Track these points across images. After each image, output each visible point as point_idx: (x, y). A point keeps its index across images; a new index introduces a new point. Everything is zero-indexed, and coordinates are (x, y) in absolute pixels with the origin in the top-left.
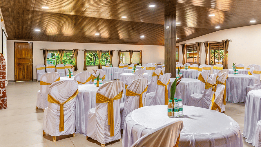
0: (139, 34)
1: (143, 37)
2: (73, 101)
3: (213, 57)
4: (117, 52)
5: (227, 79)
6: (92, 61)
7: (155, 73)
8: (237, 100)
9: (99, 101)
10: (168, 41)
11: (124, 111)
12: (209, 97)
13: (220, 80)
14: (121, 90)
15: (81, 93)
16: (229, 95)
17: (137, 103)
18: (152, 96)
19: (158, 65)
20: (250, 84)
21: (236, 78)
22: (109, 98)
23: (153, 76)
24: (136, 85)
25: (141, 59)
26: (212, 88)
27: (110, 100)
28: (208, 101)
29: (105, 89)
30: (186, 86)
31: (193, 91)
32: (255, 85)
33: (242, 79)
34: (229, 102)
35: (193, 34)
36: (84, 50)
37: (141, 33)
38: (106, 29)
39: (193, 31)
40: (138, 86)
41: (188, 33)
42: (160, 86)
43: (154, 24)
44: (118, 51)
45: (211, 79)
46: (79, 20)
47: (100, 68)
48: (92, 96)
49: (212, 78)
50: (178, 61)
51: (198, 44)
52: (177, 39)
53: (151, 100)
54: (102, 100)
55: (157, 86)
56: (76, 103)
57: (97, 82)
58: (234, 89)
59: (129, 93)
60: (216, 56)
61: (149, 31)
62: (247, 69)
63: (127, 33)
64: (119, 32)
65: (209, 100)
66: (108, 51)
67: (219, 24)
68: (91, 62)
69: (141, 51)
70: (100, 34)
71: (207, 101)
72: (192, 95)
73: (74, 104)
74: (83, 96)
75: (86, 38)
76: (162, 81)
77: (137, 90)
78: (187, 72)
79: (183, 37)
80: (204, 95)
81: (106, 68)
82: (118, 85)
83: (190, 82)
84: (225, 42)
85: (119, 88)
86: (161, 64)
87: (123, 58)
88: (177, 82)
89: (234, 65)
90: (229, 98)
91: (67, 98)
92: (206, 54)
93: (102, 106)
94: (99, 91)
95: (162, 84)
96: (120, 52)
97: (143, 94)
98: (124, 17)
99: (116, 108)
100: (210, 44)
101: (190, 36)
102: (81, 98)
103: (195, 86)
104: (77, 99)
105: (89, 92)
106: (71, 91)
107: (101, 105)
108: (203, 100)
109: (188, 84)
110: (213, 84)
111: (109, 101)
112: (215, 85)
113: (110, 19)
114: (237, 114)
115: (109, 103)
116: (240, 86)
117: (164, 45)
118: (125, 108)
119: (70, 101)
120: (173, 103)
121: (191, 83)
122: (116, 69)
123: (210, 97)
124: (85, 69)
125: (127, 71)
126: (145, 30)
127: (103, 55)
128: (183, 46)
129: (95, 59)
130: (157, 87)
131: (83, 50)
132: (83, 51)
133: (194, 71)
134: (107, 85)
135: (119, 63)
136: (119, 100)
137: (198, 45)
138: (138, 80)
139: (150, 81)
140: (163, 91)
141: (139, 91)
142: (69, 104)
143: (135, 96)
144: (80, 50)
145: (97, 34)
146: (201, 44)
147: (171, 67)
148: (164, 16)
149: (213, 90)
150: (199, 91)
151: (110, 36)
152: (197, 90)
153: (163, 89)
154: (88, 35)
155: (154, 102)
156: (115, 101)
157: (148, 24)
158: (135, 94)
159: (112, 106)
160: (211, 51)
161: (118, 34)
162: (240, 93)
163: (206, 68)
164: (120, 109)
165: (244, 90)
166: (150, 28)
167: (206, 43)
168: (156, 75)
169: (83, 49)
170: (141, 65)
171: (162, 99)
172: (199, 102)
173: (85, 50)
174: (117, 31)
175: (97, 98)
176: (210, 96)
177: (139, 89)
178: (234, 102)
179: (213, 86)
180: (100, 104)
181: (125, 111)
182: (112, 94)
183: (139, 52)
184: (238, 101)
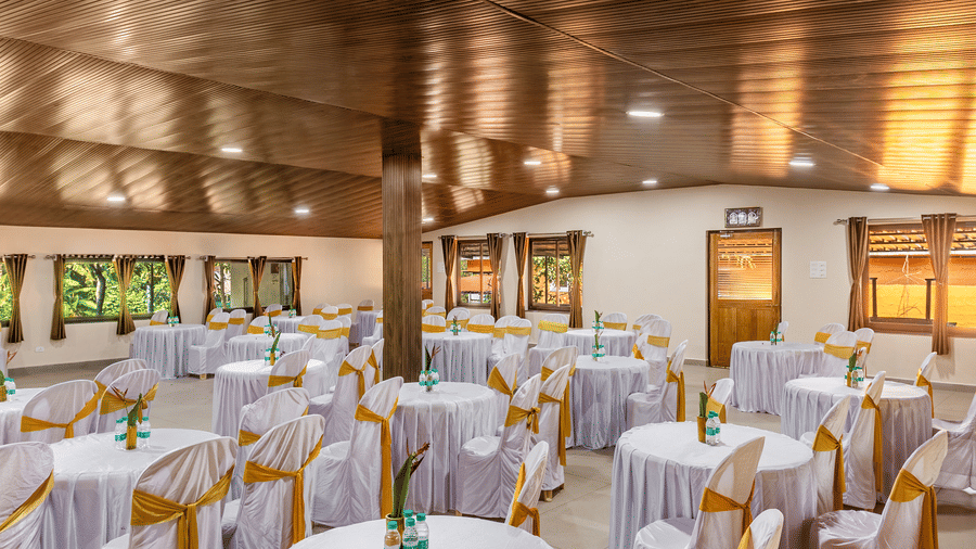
0: (291, 200)
1: (302, 211)
2: (30, 519)
3: (542, 279)
4: (201, 263)
5: (574, 376)
6: (85, 290)
7: (350, 362)
8: (601, 440)
9: (140, 519)
10: (395, 241)
11: (236, 536)
12: (517, 452)
13: (548, 393)
14: (227, 467)
15: (64, 485)
16: (580, 423)
17: (285, 503)
18: (337, 459)
19: (360, 308)
20: (637, 389)
21: (599, 372)
22: (181, 503)
23: (341, 374)
24: (281, 442)
25: (298, 288)
26: (526, 421)
27: (185, 511)
28: (515, 462)
29: (165, 473)
30: (450, 415)
31: (471, 431)
32: (651, 387)
33: (614, 375)
34: (580, 447)
35: (478, 207)
36: (53, 257)
37: (297, 199)
38: (154, 181)
39: (480, 198)
40: (289, 446)
41: (463, 202)
42: (365, 423)
43: (345, 174)
44: (203, 258)
45: (523, 396)
46: (36, 149)
47: (124, 327)
48: (111, 493)
49: (524, 392)
50: (428, 294)
51: (495, 238)
52: (427, 219)
53: (333, 474)
54: (153, 514)
55: (356, 426)
56: (42, 526)
57: (130, 431)
58: (591, 404)
59: (256, 473)
60: (550, 274)
61: (329, 196)
62: (636, 327)
63: (241, 198)
64: (210, 193)
65: (517, 460)
66: (162, 258)
67: (558, 183)
68: (79, 293)
69: (297, 258)
70: (129, 200)
71: (511, 464)
72: (467, 447)
73: (34, 532)
74: (75, 498)
75: (65, 210)
76: (373, 407)
77: (283, 460)
78: (457, 344)
79: (448, 216)
80: (504, 444)
81: (156, 329)
82: (216, 454)
83: (463, 400)
84: (575, 236)
85: (219, 463)
86: (370, 308)
87: (223, 279)
88: (414, 461)
89: (598, 316)
90: (579, 435)
91: (6, 512)
92: (520, 274)
93: (154, 532)
94: (141, 485)
95: (372, 417)
96: (209, 262)
97: (307, 468)
98: (232, 150)
99: (207, 534)
100: (531, 240)
101: (470, 211)
102: (65, 505)
103: (479, 414)
104: (49, 509)
105: (100, 480)
106: (26, 486)
107: (149, 531)
108: (501, 460)
109: (457, 408)
110: (528, 409)
111: (182, 514)
112: (534, 411)
113: (174, 153)
114: (598, 492)
115: (181, 522)
116: (609, 398)
117: (380, 237)
118: (241, 526)
119: (20, 522)
120: (401, 529)
121: (467, 405)
122: (194, 332)
123: (521, 450)
124: (58, 334)
125: (243, 345)
126: (312, 191)
127: (138, 272)
128: (447, 242)
129: (104, 288)
130: (355, 430)
131: (48, 257)
132: (51, 263)
133: (481, 341)
134: (171, 462)
135: (209, 308)
136: (218, 503)
137: (495, 242)
138: (291, 424)
139: (333, 388)
140: (375, 438)
141: (293, 462)
142: (14, 533)
143: (276, 481)
144: (33, 257)
145: (117, 199)
146: (504, 240)
147: (404, 333)
148: (380, 154)
149: (528, 426)
150: (489, 427)
151: (170, 207)
152: (484, 426)
153: (376, 433)
154: (74, 200)
155: (344, 480)
156: (205, 509)
157: (325, 172)
158: (278, 474)
159: (192, 530)
160: (535, 258)
161: (205, 200)
162: (608, 418)
163: (517, 329)
164: (223, 531)
165: (620, 408)
166: (332, 187)
167: (519, 239)
168: (354, 369)
169: (51, 254)
170: (299, 314)
171: (370, 468)
172: (490, 469)
173: (59, 256)
174: (204, 191)
175: (135, 509)
176: (519, 446)
177: (291, 456)
178: (594, 447)
179: (529, 413)
180: (148, 528)
181: (241, 535)
182: (194, 489)
183: (290, 261)
184: (604, 444)
